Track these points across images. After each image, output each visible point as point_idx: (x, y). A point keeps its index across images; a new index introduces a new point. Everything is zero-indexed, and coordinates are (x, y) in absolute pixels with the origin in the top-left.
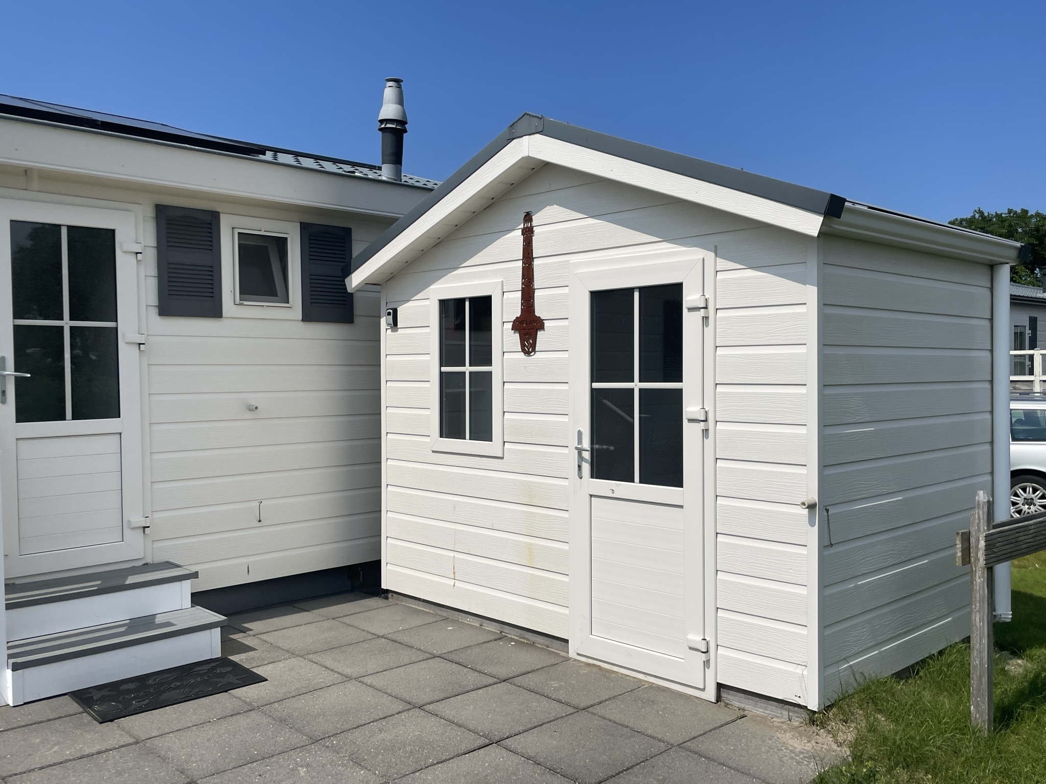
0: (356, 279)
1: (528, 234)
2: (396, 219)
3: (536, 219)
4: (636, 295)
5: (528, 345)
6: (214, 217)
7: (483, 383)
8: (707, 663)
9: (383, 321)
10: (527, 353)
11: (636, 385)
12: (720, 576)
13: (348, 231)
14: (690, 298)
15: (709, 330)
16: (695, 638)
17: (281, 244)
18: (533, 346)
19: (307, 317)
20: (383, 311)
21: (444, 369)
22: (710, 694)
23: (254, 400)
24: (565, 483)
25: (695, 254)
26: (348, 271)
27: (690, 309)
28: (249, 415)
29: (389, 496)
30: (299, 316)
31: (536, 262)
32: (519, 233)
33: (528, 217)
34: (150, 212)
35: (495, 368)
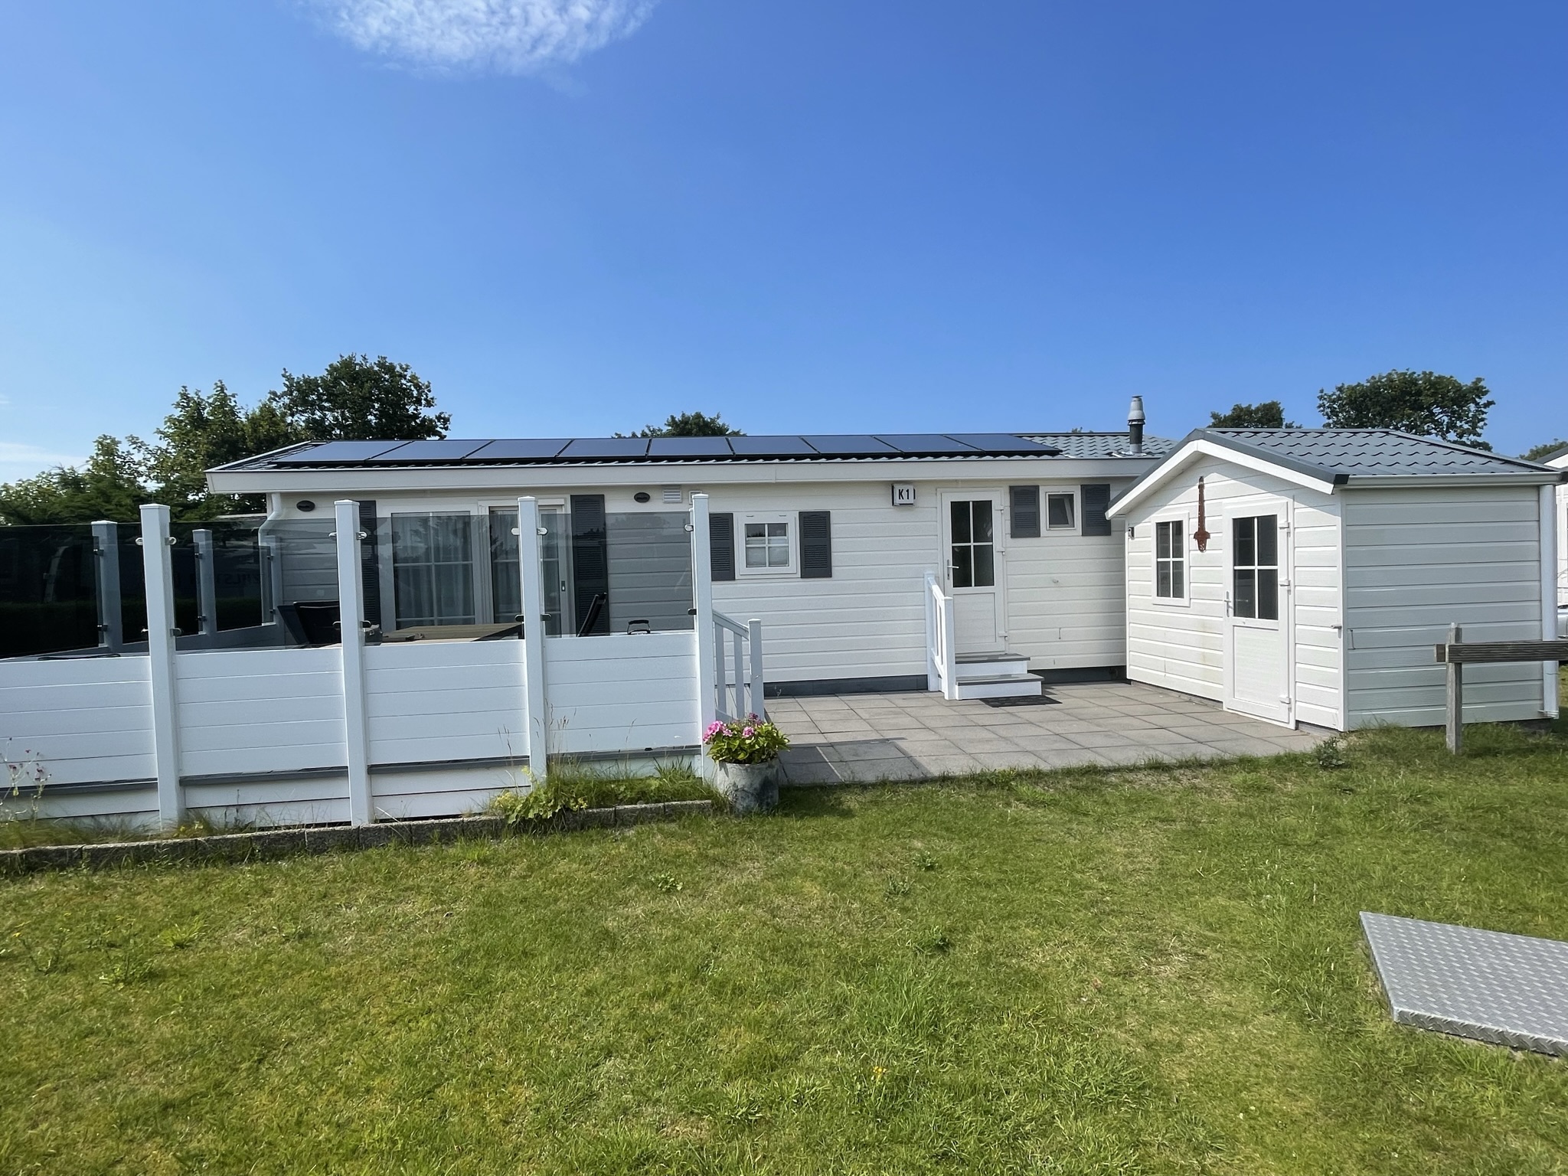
0: (1110, 513)
1: (1201, 487)
2: (1137, 477)
3: (1205, 480)
4: (1256, 520)
5: (1202, 546)
6: (1037, 488)
7: (1178, 566)
8: (1290, 709)
9: (1127, 534)
10: (1202, 551)
11: (1256, 567)
12: (1298, 665)
13: (1108, 486)
14: (1281, 522)
15: (1291, 539)
16: (1284, 696)
17: (1071, 497)
18: (1205, 547)
19: (1084, 534)
20: (1127, 529)
21: (1159, 560)
22: (1292, 726)
23: (1055, 577)
24: (1221, 619)
25: (1284, 500)
26: (1107, 509)
27: (1281, 528)
28: (1053, 585)
29: (1130, 629)
30: (1080, 532)
31: (1205, 503)
32: (1196, 487)
33: (1201, 479)
34: (1007, 490)
35: (1185, 559)
